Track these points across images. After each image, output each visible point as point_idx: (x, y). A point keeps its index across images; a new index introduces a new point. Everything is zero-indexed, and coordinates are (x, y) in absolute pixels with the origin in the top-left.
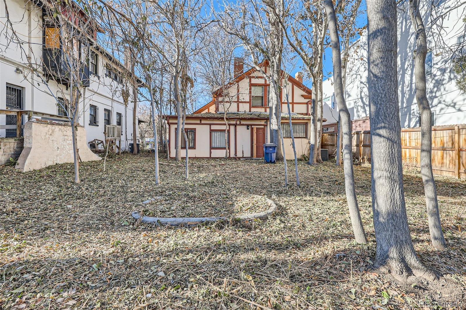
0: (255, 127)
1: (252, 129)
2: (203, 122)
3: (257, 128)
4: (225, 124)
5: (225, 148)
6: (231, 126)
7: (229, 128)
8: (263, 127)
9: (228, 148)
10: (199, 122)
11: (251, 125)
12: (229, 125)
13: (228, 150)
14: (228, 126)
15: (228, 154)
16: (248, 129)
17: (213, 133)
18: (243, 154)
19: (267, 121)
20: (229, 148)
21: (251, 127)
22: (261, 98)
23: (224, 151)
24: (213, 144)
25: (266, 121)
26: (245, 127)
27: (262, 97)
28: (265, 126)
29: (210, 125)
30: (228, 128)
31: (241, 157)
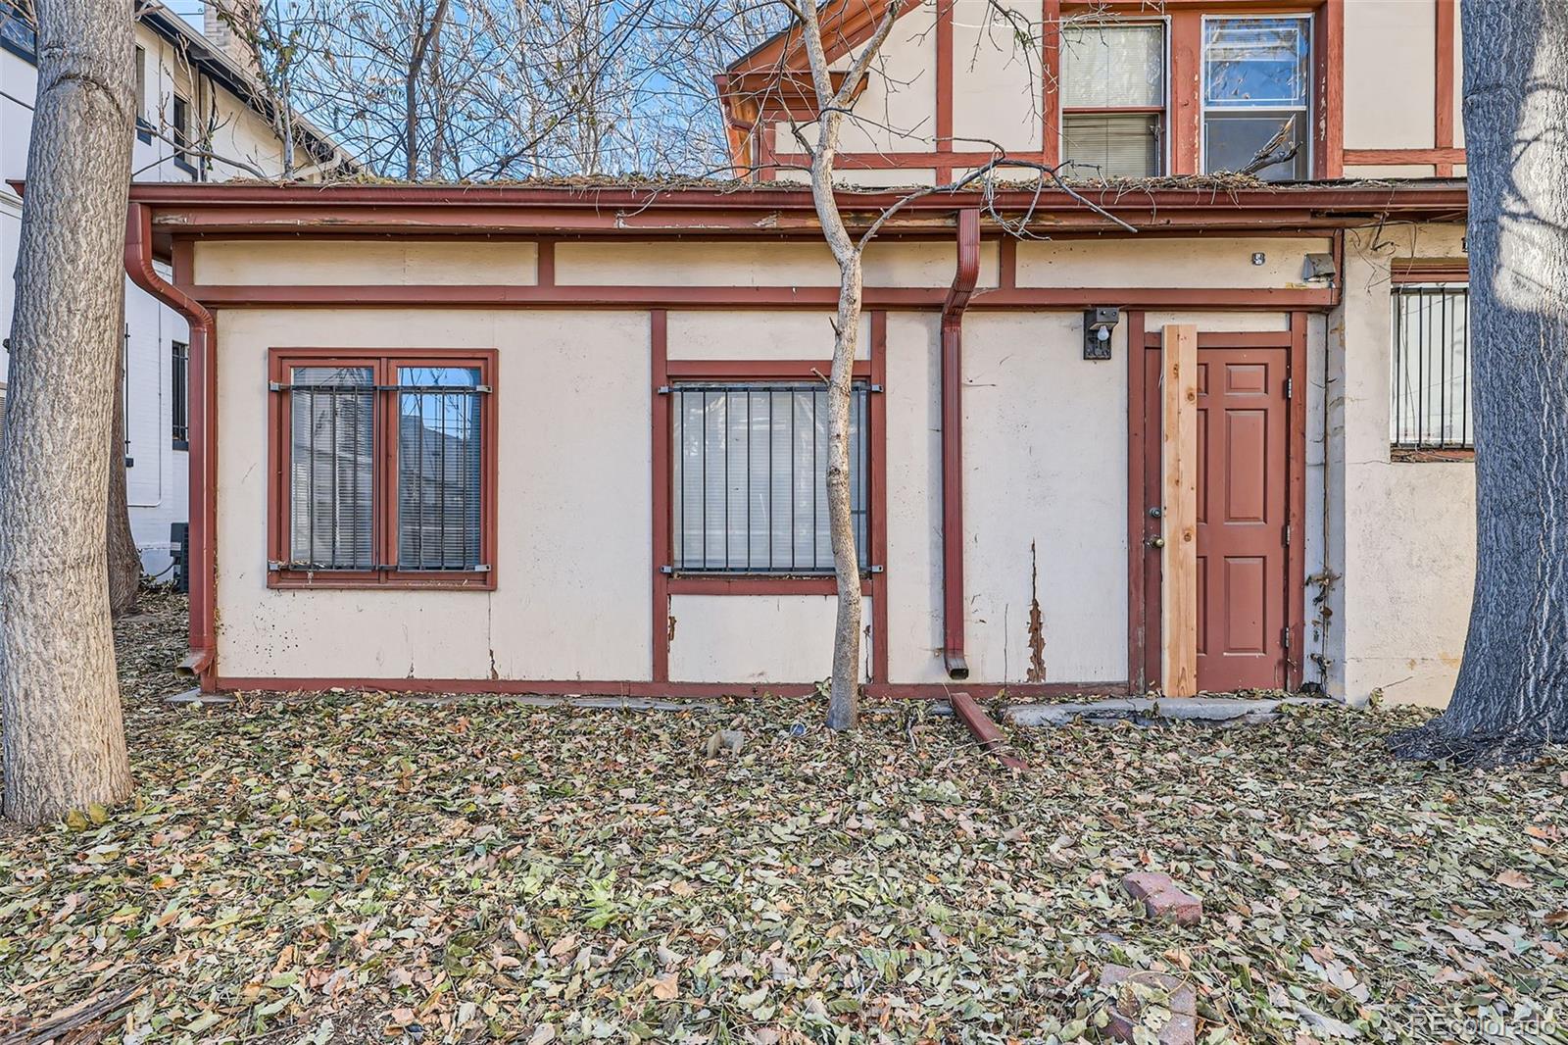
0: (1182, 332)
1: (1148, 353)
2: (574, 271)
3: (1207, 344)
4: (824, 301)
5: (823, 581)
6: (895, 323)
7: (878, 342)
8: (1277, 323)
9: (867, 575)
10: (519, 271)
11: (1138, 305)
12: (880, 305)
13: (864, 608)
14: (860, 328)
15: (865, 648)
16: (1095, 348)
17: (690, 409)
18: (1037, 643)
19: (1338, 253)
20: (874, 580)
21: (1134, 332)
22: (1139, 126)
23: (822, 610)
24: (694, 532)
25: (1320, 245)
26: (1062, 332)
27: (1156, 116)
28: (1295, 308)
29: (658, 306)
30: (862, 351)
31: (1017, 690)
